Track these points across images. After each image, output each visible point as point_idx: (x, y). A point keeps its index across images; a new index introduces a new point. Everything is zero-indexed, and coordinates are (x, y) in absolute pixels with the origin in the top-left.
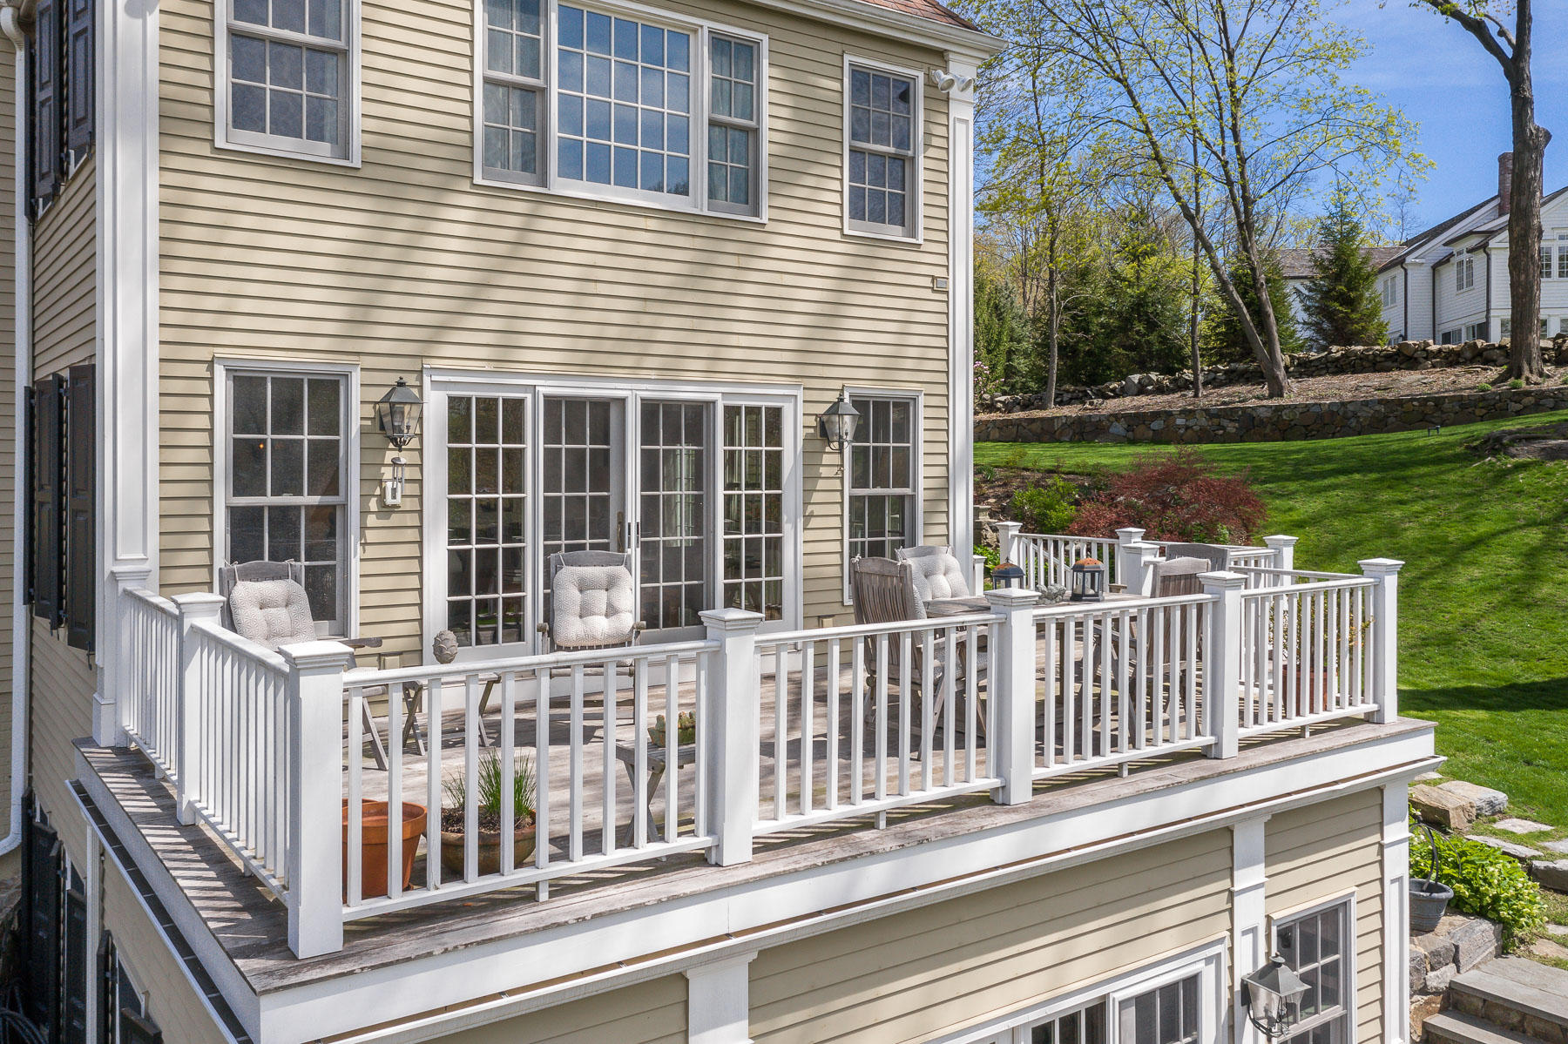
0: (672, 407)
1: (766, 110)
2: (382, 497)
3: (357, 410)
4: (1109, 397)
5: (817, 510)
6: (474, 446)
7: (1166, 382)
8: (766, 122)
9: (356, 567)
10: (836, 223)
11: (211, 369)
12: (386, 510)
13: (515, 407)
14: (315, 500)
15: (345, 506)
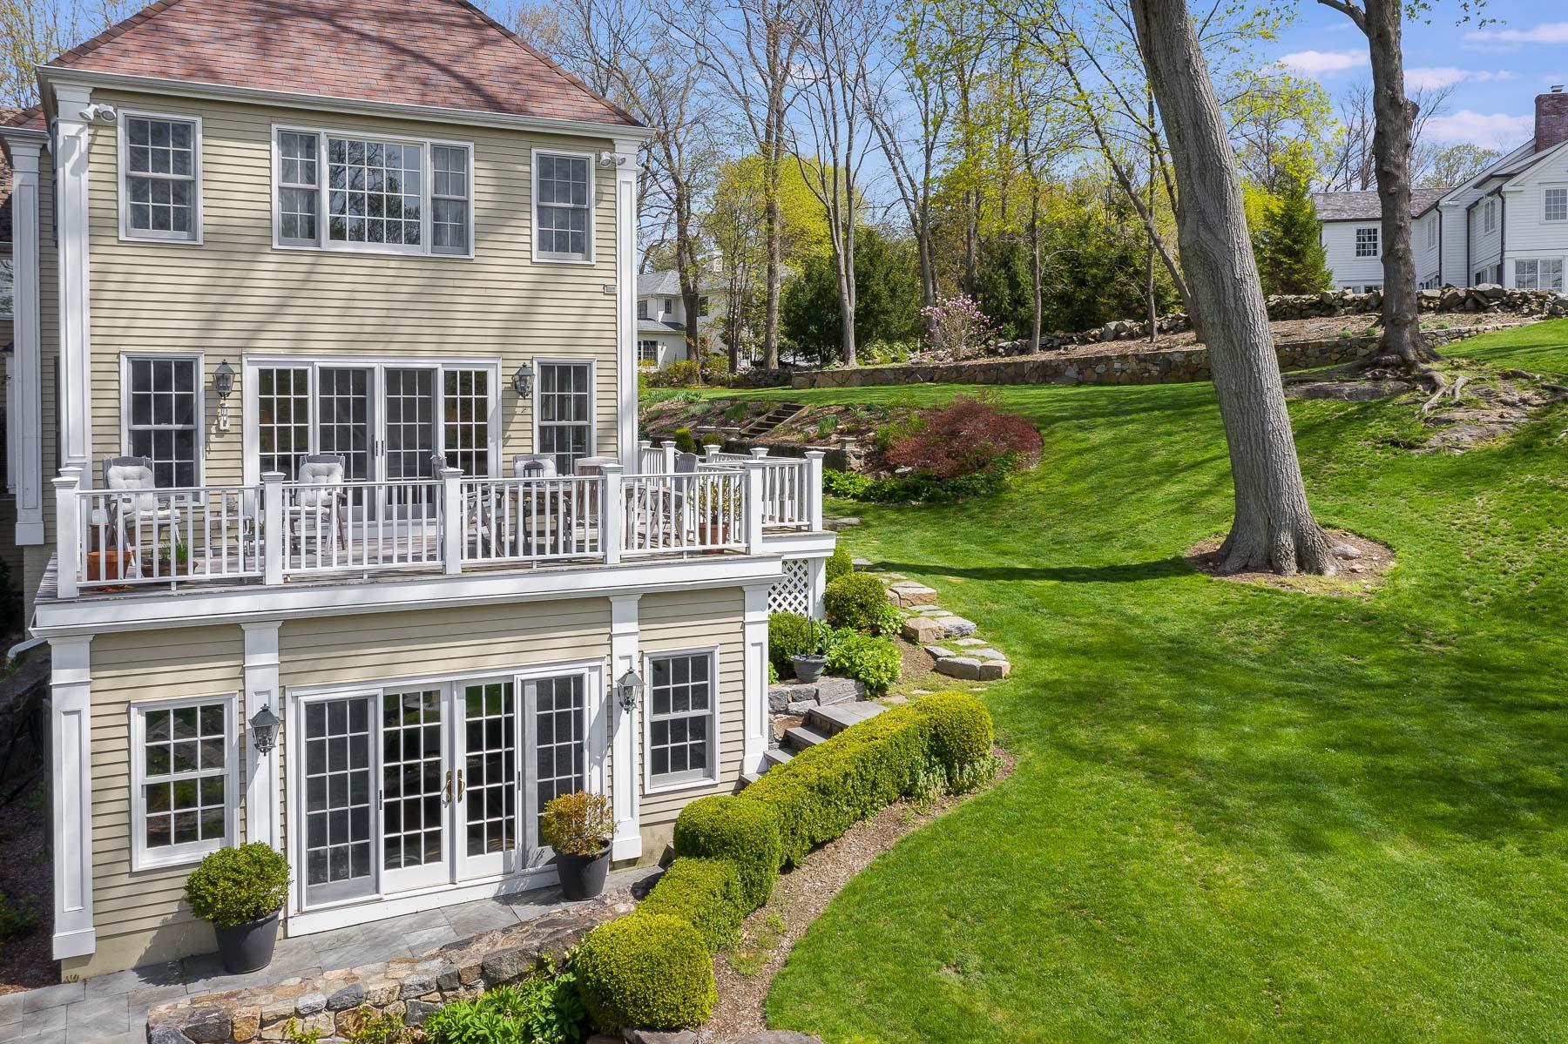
0: (409, 373)
1: (473, 188)
2: (218, 425)
3: (203, 376)
4: (1090, 343)
5: (513, 434)
6: (275, 396)
7: (1137, 329)
8: (473, 196)
9: (203, 463)
10: (527, 255)
11: (119, 357)
12: (221, 433)
13: (301, 375)
14: (180, 426)
15: (197, 430)
